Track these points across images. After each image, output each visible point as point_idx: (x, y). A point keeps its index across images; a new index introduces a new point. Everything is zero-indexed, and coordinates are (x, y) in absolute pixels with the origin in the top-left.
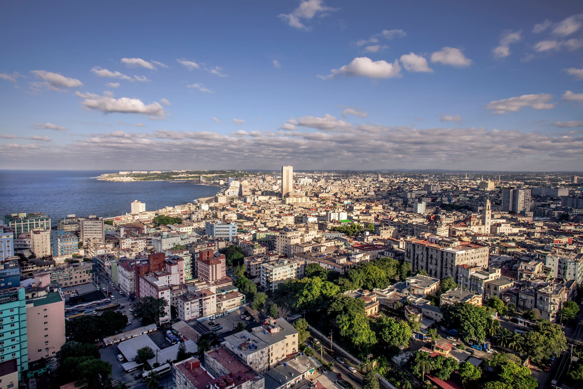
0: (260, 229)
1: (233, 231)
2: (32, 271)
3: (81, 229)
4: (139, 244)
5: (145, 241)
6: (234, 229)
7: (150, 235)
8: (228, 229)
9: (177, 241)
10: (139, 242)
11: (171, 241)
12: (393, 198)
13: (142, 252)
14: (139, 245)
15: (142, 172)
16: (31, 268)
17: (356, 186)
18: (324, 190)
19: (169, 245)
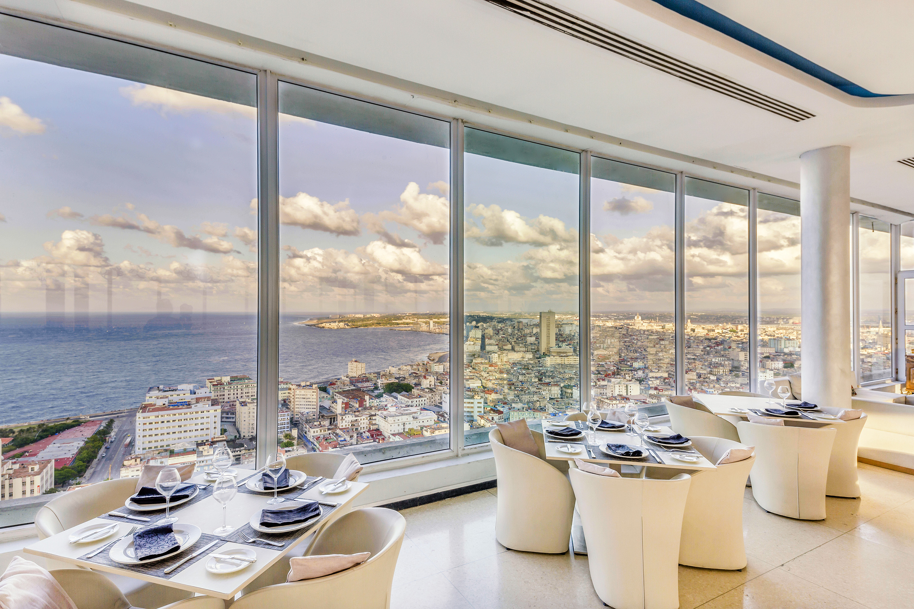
0: (513, 405)
1: (478, 407)
2: (240, 455)
3: (291, 399)
4: (361, 422)
5: (368, 418)
6: (479, 405)
7: (373, 409)
8: (472, 405)
9: (408, 420)
10: (361, 419)
11: (400, 421)
12: (713, 360)
13: (364, 432)
14: (361, 424)
15: (357, 316)
16: (239, 452)
17: (650, 337)
18: (602, 345)
19: (399, 425)
